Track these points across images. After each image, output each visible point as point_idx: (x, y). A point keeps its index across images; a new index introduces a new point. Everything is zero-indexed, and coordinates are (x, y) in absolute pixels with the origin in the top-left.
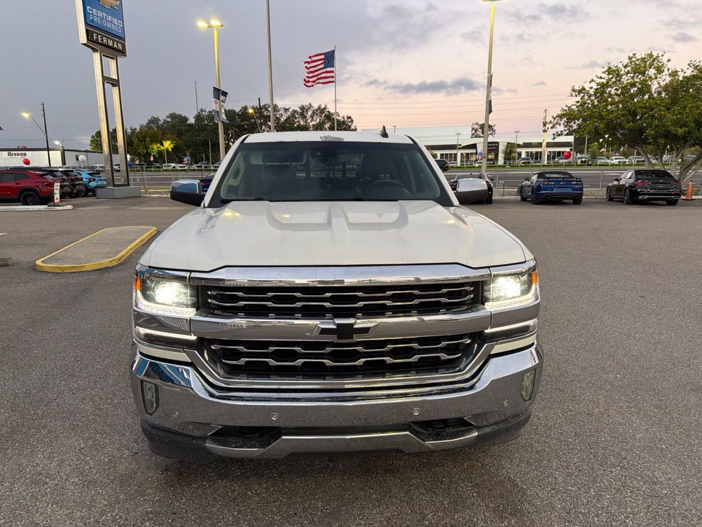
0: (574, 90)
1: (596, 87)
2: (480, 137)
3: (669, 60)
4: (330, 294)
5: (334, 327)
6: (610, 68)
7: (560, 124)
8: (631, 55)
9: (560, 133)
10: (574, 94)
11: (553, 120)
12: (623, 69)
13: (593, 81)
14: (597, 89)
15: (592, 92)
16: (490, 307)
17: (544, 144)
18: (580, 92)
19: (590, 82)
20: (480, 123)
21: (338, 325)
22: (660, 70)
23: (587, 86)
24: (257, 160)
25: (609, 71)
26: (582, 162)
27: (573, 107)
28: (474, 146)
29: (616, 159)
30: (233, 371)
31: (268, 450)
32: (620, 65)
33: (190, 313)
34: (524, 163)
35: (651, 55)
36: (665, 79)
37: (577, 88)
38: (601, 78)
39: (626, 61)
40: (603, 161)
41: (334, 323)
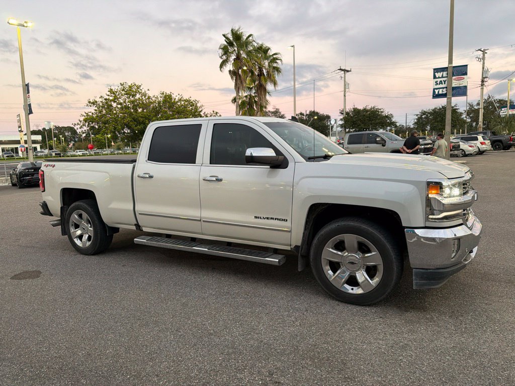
0: (89, 102)
6: (112, 90)
8: (122, 83)
9: (84, 131)
11: (79, 123)
13: (102, 97)
15: (101, 104)
18: (93, 103)
19: (100, 98)
23: (98, 100)
25: (111, 92)
26: (56, 154)
27: (89, 114)
29: (79, 152)
35: (135, 85)
37: (92, 101)
38: (109, 95)
40: (71, 153)
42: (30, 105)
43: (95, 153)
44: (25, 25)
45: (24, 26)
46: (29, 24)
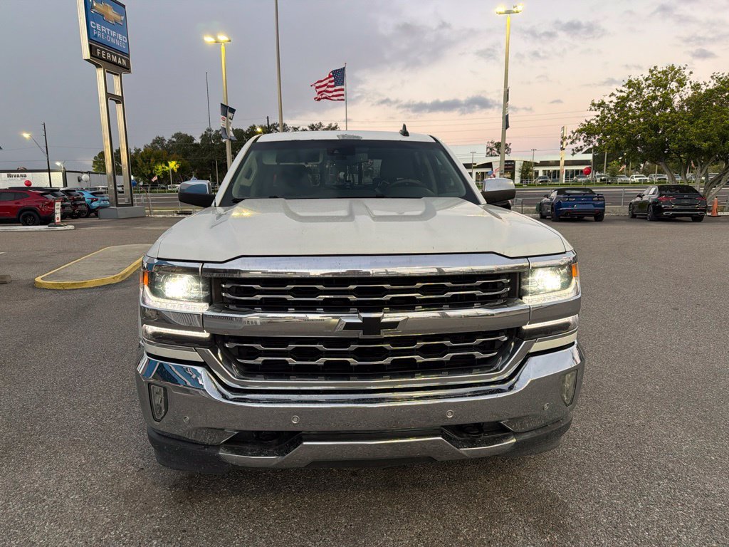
0: (593, 105)
1: (615, 101)
2: (496, 156)
3: (691, 73)
4: (355, 286)
5: (360, 321)
6: (630, 81)
7: (579, 140)
8: (652, 68)
9: (579, 148)
10: (593, 108)
11: (572, 135)
12: (644, 82)
13: (613, 94)
14: (617, 103)
15: (612, 106)
16: (529, 301)
17: (562, 163)
18: (599, 106)
19: (610, 96)
20: (496, 141)
21: (364, 319)
22: (681, 83)
23: (607, 100)
24: (270, 160)
25: (630, 84)
26: (601, 180)
27: (592, 122)
28: (489, 165)
29: (636, 177)
30: (249, 371)
31: (287, 458)
32: (641, 78)
33: (203, 308)
34: (541, 182)
35: (672, 68)
36: (687, 92)
37: (596, 102)
38: (621, 91)
39: (647, 74)
40: (623, 179)
41: (360, 317)
42: (507, 117)
43: (659, 179)
44: (515, 10)
45: (514, 12)
46: (520, 8)
